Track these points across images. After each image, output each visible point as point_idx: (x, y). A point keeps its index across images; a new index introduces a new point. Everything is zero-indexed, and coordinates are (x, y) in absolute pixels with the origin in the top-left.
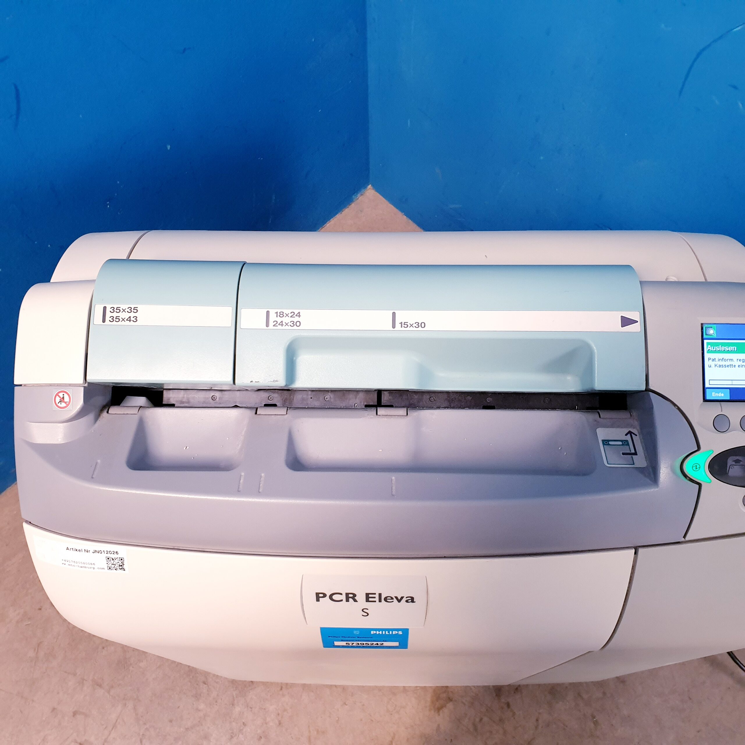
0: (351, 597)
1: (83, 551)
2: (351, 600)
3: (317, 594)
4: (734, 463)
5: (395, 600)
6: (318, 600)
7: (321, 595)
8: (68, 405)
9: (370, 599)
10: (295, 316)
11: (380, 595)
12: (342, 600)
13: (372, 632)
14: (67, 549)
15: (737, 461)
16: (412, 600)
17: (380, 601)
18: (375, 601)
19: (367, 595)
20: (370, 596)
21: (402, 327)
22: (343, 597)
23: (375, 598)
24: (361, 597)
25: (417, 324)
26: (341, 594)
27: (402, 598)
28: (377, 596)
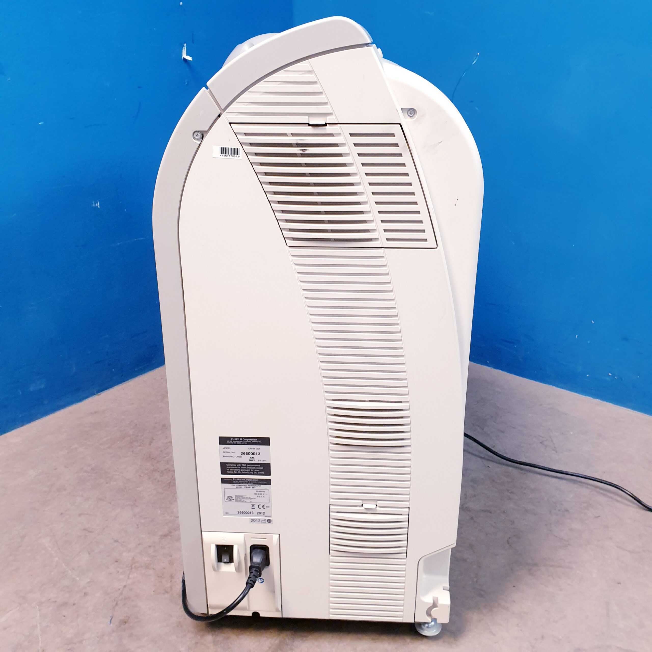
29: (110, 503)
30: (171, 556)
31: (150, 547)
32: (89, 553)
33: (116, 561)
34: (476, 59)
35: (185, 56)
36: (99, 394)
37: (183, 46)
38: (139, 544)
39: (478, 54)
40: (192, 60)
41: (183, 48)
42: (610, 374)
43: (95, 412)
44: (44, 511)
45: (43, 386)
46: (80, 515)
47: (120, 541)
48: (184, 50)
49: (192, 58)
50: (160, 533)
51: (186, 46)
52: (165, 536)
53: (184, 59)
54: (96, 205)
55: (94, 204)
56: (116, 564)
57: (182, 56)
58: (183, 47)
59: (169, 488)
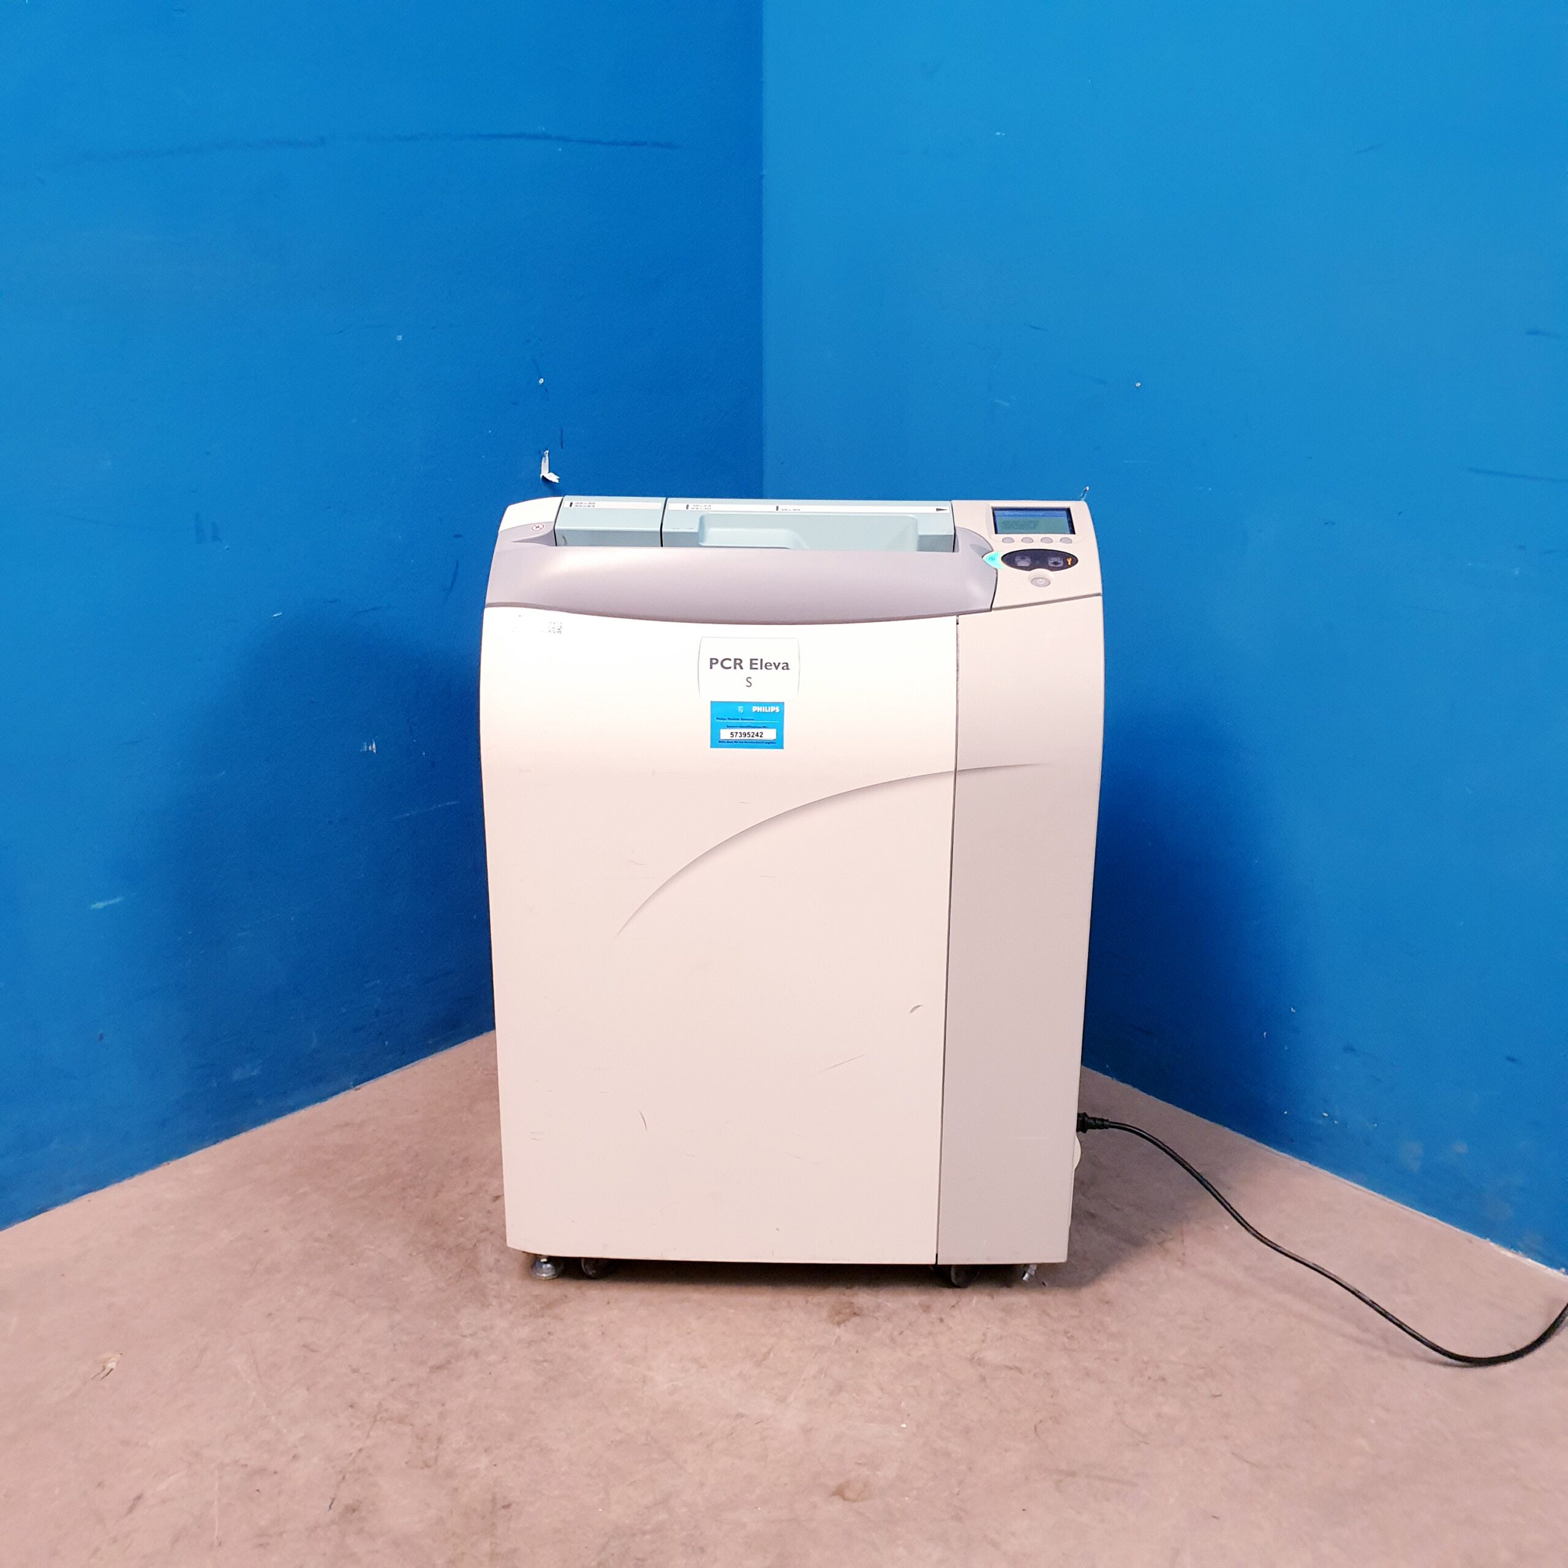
0: (738, 664)
2: (738, 666)
3: (711, 659)
4: (1020, 558)
5: (773, 666)
6: (711, 668)
7: (714, 662)
9: (754, 666)
11: (762, 660)
12: (730, 668)
13: (755, 709)
16: (786, 666)
17: (761, 668)
18: (757, 669)
19: (751, 660)
20: (754, 662)
22: (732, 664)
23: (757, 664)
24: (746, 664)
26: (730, 660)
27: (779, 664)
28: (759, 662)
29: (353, 1301)
30: (443, 1405)
31: (411, 1385)
32: (308, 1389)
33: (351, 1406)
34: (1083, 496)
35: (545, 473)
36: (358, 1087)
37: (543, 456)
38: (393, 1380)
39: (1088, 488)
40: (557, 481)
41: (544, 459)
42: (1325, 1115)
43: (347, 1125)
44: (241, 1307)
45: (255, 1073)
46: (299, 1320)
47: (361, 1371)
48: (545, 462)
49: (558, 477)
50: (431, 1363)
51: (548, 455)
52: (439, 1368)
53: (544, 477)
54: (370, 748)
55: (366, 747)
56: (350, 1410)
57: (540, 473)
58: (542, 458)
59: (457, 1281)
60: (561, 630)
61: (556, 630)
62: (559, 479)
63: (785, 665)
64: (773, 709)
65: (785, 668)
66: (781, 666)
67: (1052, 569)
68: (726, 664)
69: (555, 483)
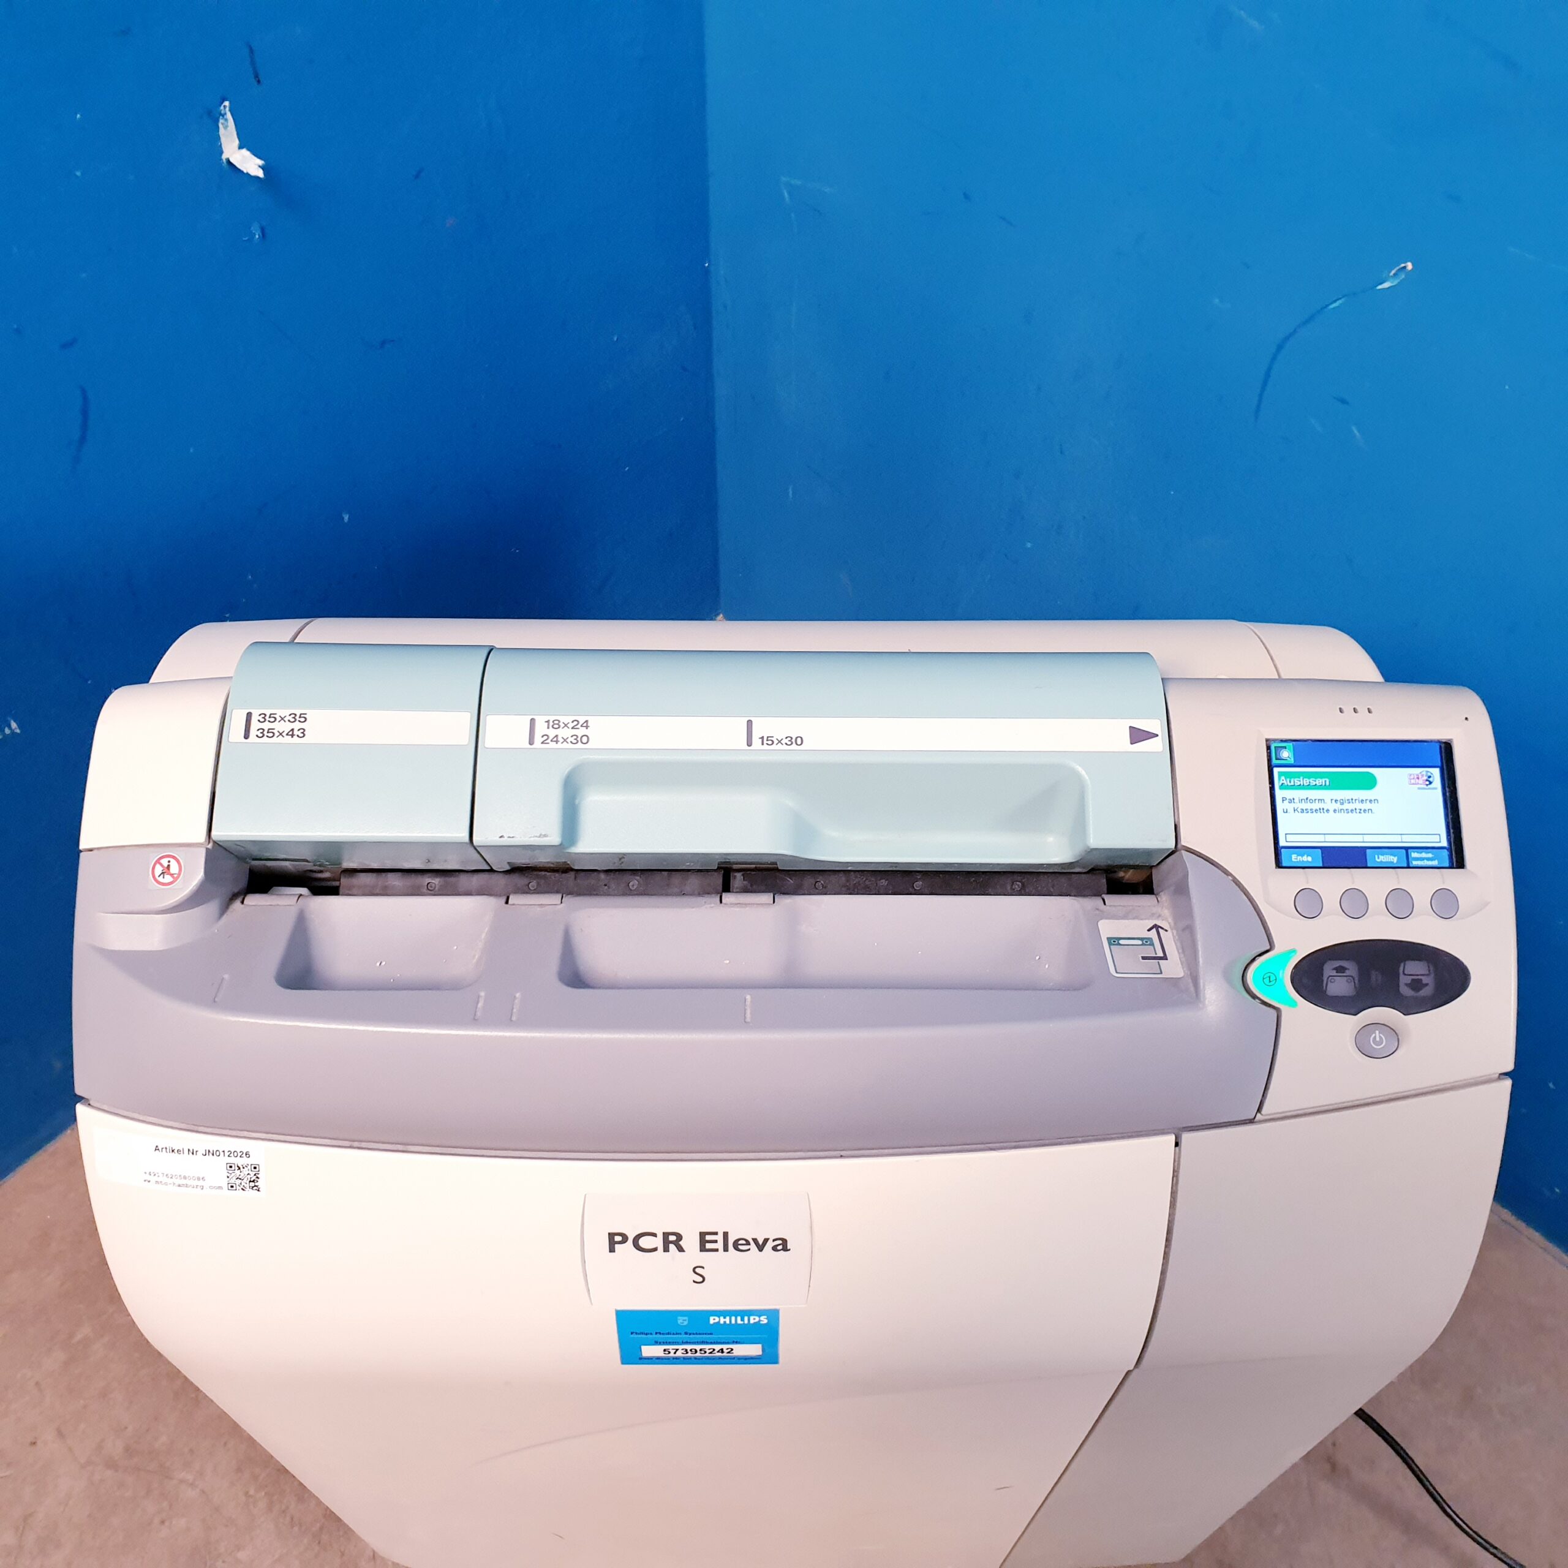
0: (672, 1242)
1: (186, 1151)
2: (672, 1247)
3: (611, 1236)
4: (1334, 973)
5: (753, 1246)
6: (612, 1250)
7: (618, 1238)
8: (175, 879)
9: (708, 1246)
10: (579, 726)
11: (726, 1235)
12: (655, 1249)
13: (712, 1320)
14: (157, 1149)
15: (1340, 970)
16: (783, 1245)
17: (726, 1249)
18: (717, 1250)
19: (702, 1235)
20: (708, 1238)
21: (763, 744)
22: (658, 1242)
23: (716, 1241)
24: (691, 1242)
25: (789, 739)
26: (654, 1235)
27: (766, 1240)
28: (720, 1238)
40: (260, 173)
48: (226, 127)
49: (260, 162)
51: (230, 110)
55: (2, 731)
60: (259, 1183)
61: (245, 1182)
62: (262, 167)
63: (780, 1242)
64: (754, 1319)
65: (780, 1247)
66: (770, 1244)
67: (1409, 1007)
68: (644, 1242)
69: (257, 178)
